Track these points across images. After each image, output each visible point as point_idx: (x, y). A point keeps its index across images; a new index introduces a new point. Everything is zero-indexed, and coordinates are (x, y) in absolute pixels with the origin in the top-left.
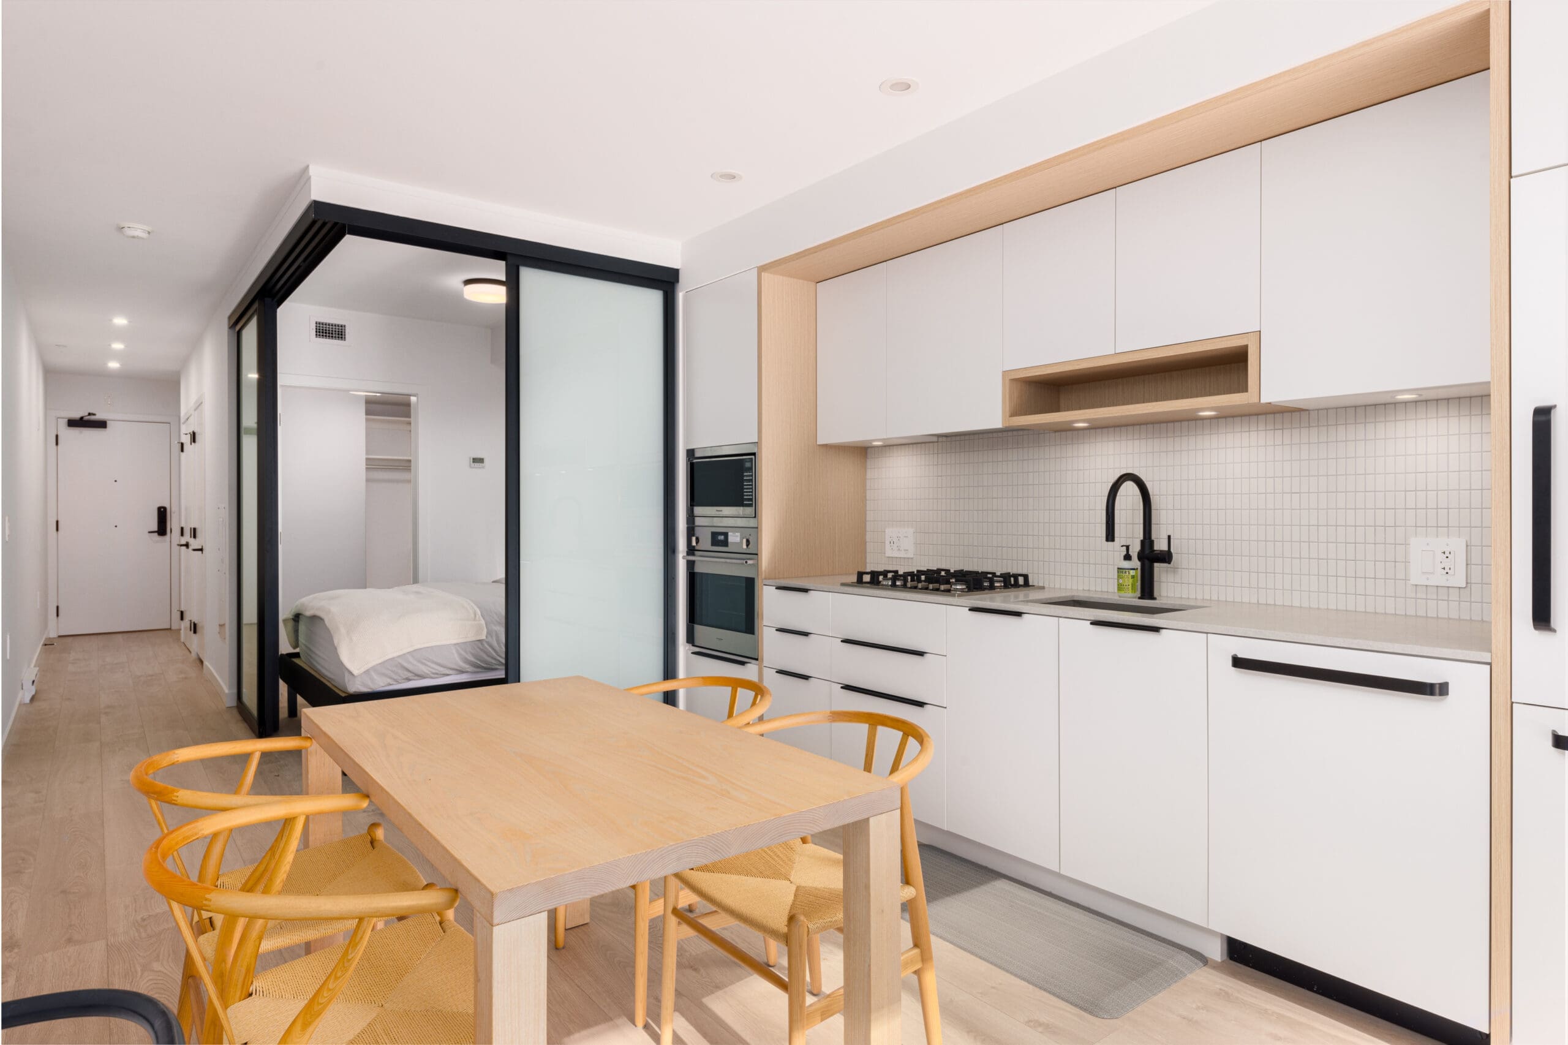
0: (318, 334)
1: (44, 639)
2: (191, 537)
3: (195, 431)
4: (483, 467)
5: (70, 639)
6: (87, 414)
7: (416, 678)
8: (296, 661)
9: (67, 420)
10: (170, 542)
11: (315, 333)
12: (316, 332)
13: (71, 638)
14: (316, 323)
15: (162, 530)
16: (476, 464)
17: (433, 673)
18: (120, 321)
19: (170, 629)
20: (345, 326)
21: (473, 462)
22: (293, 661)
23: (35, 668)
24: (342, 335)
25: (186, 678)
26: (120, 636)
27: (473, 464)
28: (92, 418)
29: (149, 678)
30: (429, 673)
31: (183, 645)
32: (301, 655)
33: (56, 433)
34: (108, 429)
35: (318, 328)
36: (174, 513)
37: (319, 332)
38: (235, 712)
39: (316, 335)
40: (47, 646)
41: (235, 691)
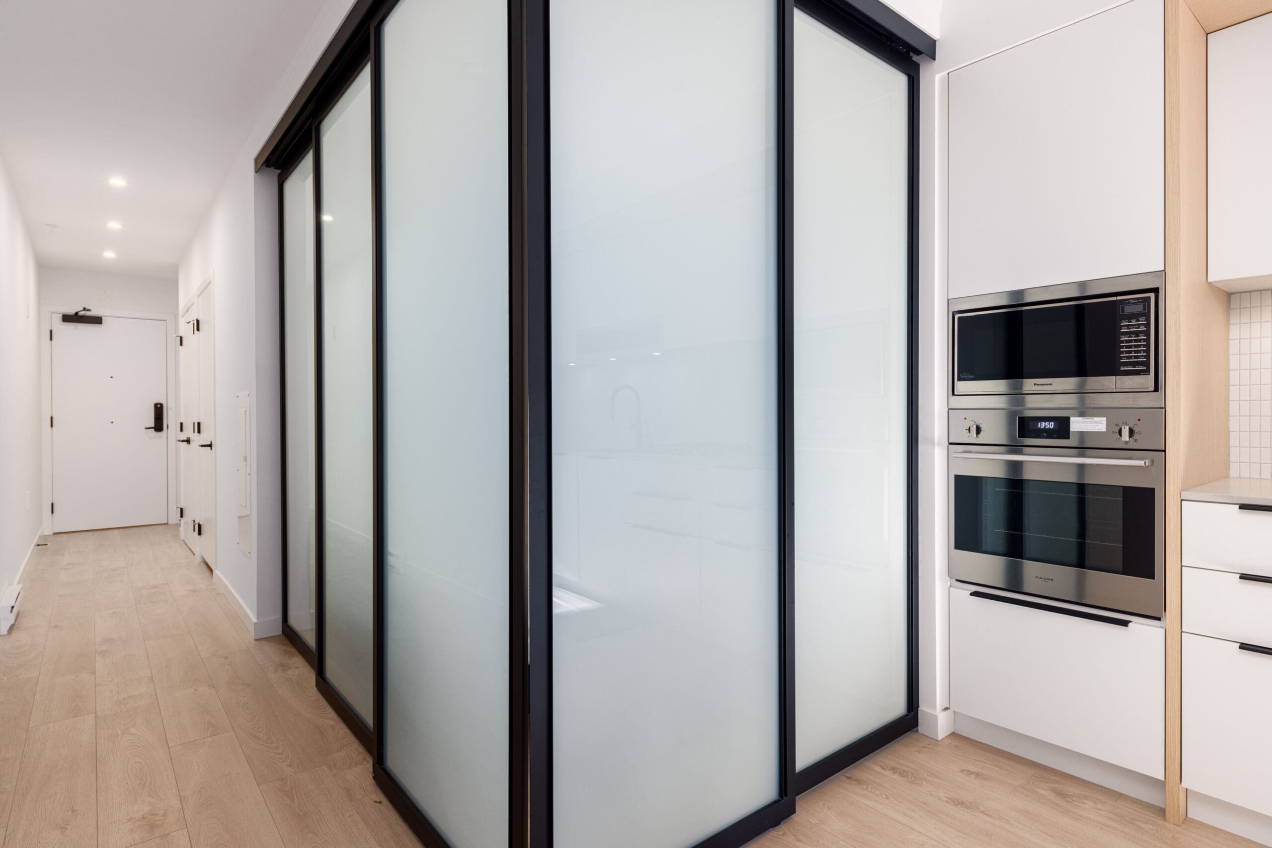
1: (37, 538)
2: (194, 432)
3: (199, 319)
6: (82, 309)
9: (61, 315)
10: (167, 438)
13: (66, 535)
15: (158, 426)
18: (118, 182)
19: (167, 524)
23: (19, 585)
25: (194, 591)
26: (116, 531)
28: (88, 313)
29: (152, 590)
31: (183, 544)
33: (50, 329)
34: (103, 325)
36: (171, 409)
40: (40, 546)
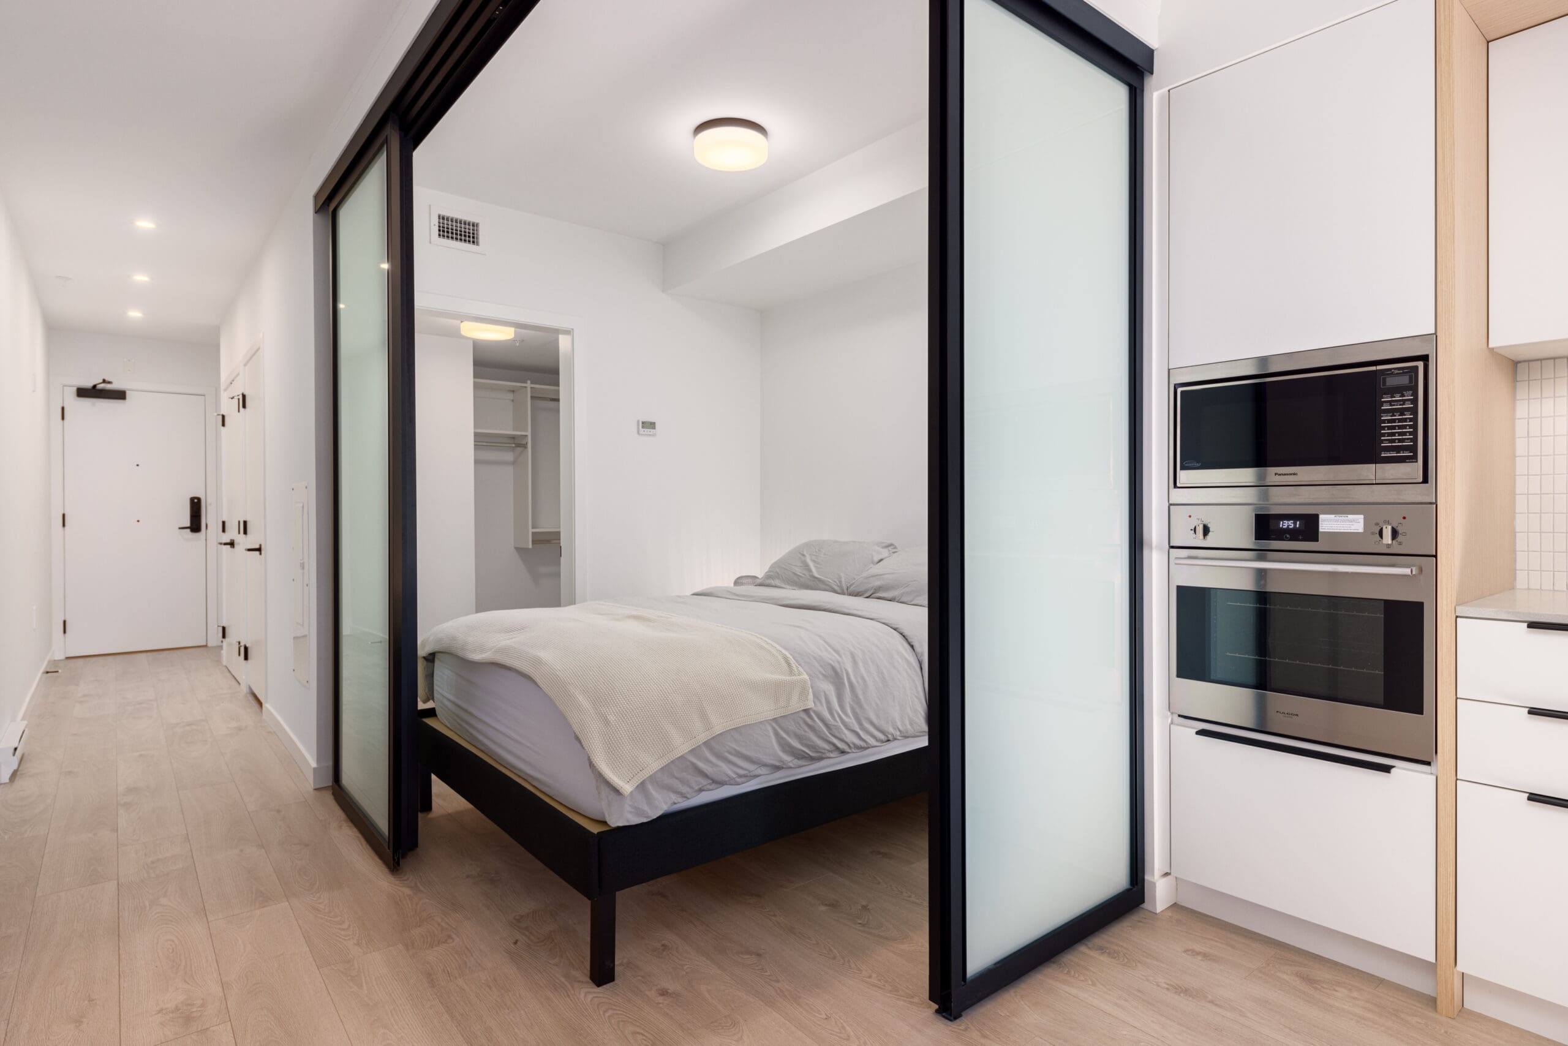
0: (441, 233)
1: (45, 664)
2: (239, 533)
3: (245, 393)
4: (654, 435)
5: (81, 662)
6: (101, 382)
7: (714, 786)
8: (430, 722)
9: (75, 389)
10: (206, 540)
11: (437, 232)
12: (439, 230)
13: (82, 660)
14: (439, 216)
15: (195, 526)
16: (646, 430)
17: (740, 776)
18: (145, 224)
19: (206, 646)
20: (477, 225)
21: (643, 427)
22: (423, 721)
23: (23, 722)
24: (473, 237)
25: (240, 729)
26: (143, 655)
27: (642, 430)
28: (108, 387)
29: (188, 728)
30: (734, 776)
31: (226, 671)
32: (438, 712)
33: (62, 405)
34: (127, 400)
35: (441, 225)
36: (210, 505)
37: (443, 231)
38: (329, 798)
39: (439, 235)
40: (49, 674)
41: (330, 763)
